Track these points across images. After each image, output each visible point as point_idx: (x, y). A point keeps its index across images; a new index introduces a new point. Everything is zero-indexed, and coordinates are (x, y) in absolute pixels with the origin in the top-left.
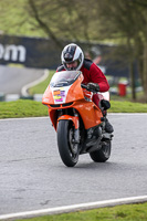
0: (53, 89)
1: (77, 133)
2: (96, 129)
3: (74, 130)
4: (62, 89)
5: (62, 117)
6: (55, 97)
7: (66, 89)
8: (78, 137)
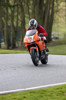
0: (27, 37)
1: (38, 53)
2: (44, 51)
3: (37, 52)
4: (31, 37)
5: (32, 48)
6: (29, 40)
7: (32, 37)
8: (38, 55)
